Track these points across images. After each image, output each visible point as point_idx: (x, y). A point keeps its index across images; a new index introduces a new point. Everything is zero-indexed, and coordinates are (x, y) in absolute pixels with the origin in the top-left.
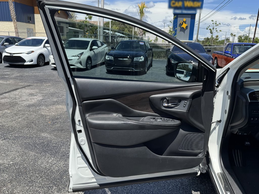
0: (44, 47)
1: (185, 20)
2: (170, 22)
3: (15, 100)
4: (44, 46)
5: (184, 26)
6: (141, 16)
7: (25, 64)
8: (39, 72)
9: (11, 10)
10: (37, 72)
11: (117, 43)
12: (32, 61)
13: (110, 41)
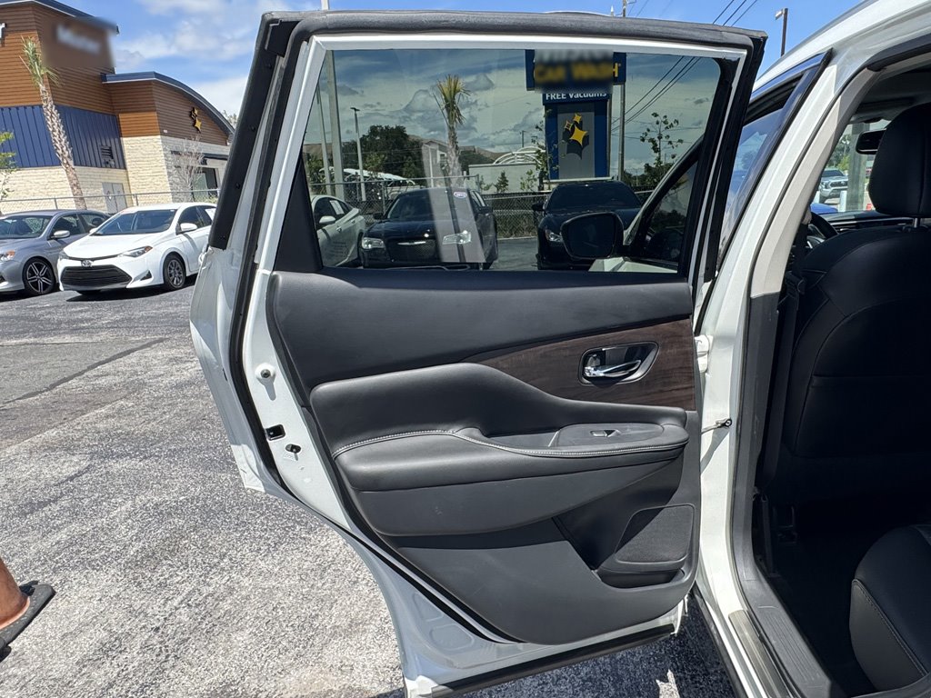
0: (177, 234)
1: (577, 118)
2: (537, 127)
3: (135, 377)
4: (176, 229)
5: (578, 136)
6: (449, 118)
7: (130, 286)
8: (177, 306)
9: (53, 131)
10: (171, 305)
11: (389, 202)
12: (149, 276)
13: (364, 199)
